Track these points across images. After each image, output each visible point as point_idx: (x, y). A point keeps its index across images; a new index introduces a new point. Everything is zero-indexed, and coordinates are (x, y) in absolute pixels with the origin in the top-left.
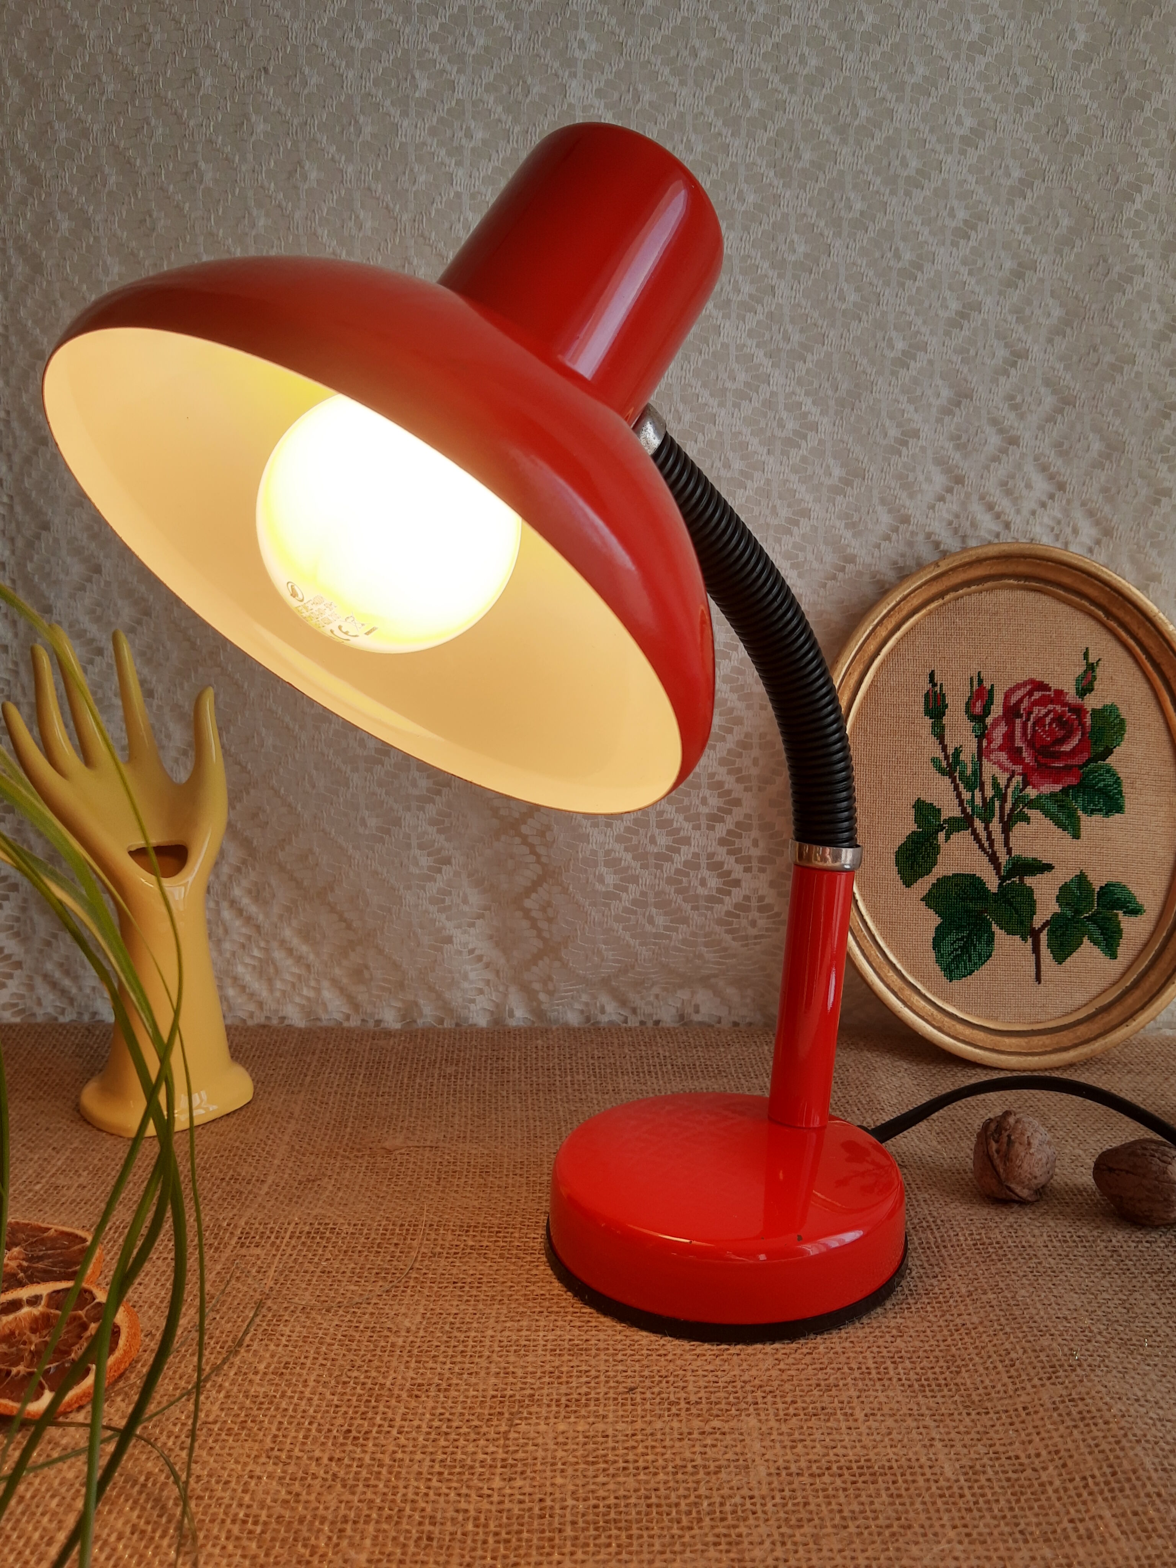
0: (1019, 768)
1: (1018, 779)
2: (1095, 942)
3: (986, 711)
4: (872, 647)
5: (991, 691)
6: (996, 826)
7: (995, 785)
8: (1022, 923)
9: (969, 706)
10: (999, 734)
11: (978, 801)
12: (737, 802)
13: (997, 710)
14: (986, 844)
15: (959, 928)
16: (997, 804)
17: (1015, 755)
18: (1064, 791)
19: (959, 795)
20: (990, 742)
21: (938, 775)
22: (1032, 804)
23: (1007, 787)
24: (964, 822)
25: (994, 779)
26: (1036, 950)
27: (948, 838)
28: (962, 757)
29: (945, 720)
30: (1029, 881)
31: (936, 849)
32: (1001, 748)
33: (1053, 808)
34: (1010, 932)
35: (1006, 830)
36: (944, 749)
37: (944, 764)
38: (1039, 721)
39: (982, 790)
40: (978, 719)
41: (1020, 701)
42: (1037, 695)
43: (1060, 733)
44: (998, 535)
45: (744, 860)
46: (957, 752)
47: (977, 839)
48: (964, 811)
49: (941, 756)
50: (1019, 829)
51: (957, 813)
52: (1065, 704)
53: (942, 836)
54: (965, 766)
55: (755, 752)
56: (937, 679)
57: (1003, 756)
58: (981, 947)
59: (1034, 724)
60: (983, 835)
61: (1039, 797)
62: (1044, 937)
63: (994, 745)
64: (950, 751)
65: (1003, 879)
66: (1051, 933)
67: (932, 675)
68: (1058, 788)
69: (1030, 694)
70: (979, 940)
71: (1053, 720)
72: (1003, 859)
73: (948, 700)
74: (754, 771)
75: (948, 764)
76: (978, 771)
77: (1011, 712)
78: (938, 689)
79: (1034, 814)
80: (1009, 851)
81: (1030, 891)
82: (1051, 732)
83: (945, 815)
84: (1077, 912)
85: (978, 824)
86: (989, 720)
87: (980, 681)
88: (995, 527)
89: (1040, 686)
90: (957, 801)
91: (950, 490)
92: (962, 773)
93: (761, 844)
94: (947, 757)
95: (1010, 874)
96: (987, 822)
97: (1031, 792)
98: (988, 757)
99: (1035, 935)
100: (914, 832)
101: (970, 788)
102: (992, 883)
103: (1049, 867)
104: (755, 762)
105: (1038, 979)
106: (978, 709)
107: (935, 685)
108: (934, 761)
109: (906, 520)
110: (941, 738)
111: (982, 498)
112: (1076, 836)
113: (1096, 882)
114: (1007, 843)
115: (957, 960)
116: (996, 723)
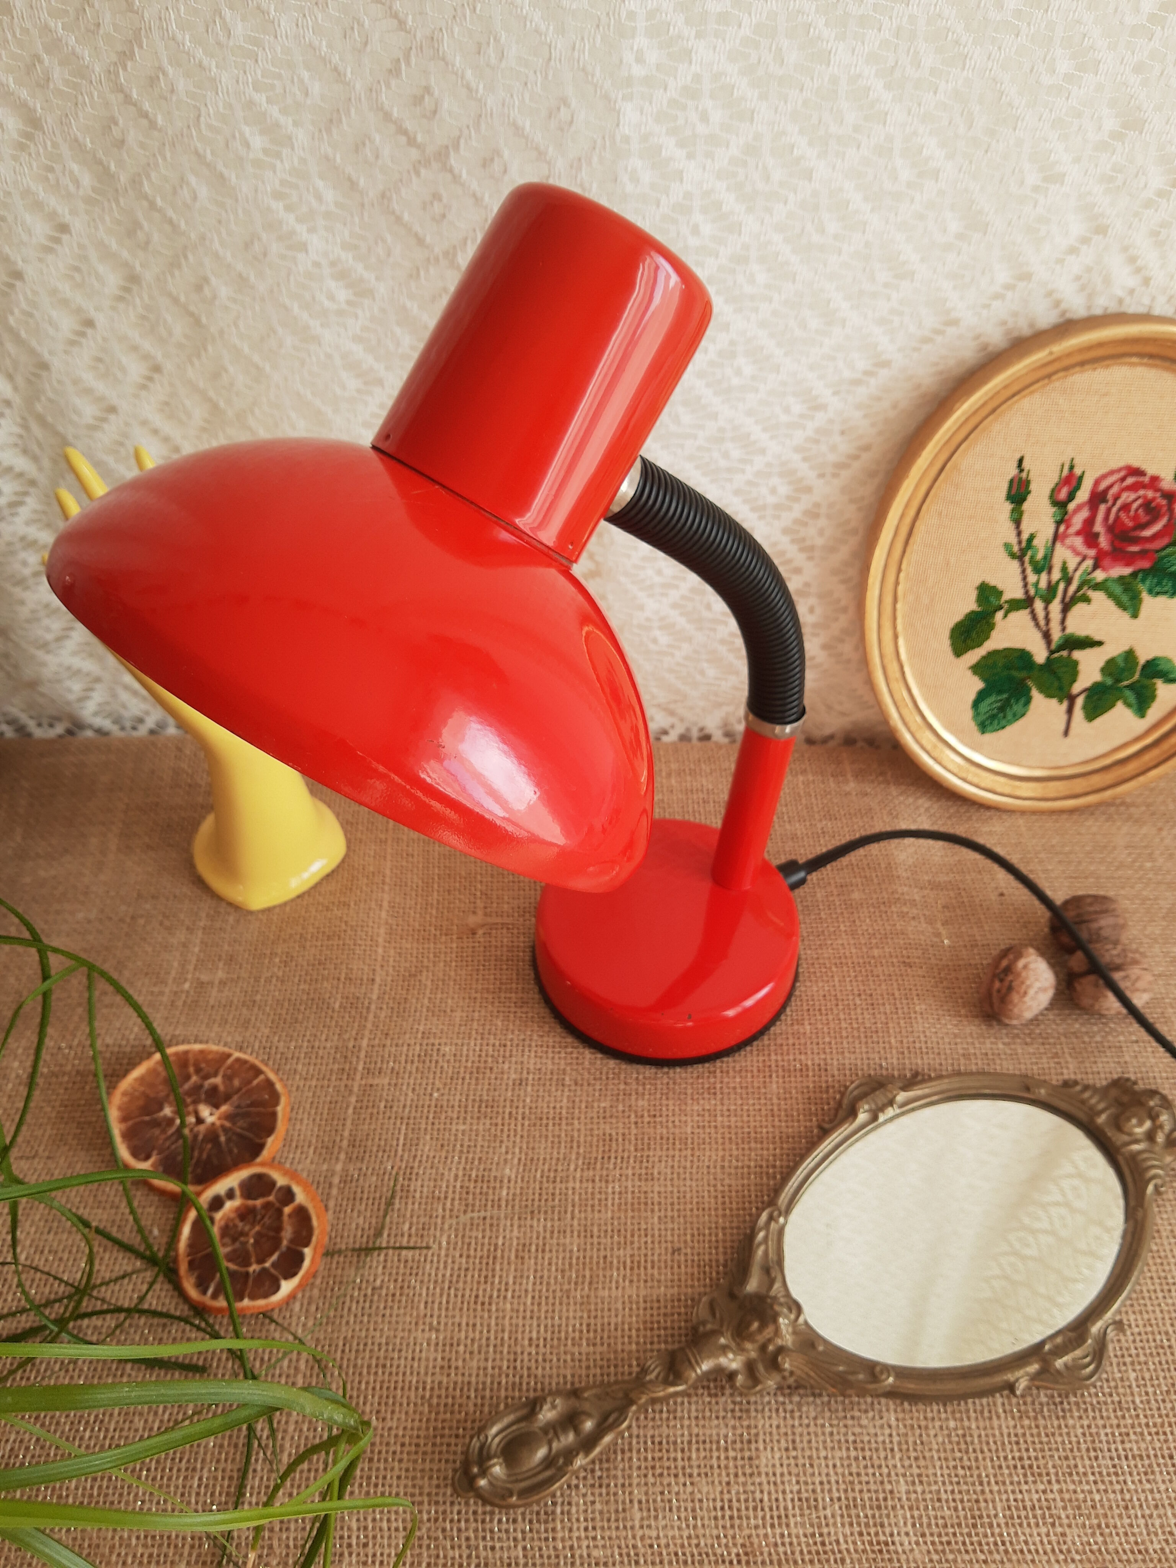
0: (1092, 552)
1: (1089, 563)
2: (1128, 705)
3: (1071, 497)
5: (1081, 478)
6: (1056, 607)
7: (1064, 569)
8: (1061, 688)
9: (1054, 493)
10: (1078, 521)
11: (1043, 584)
13: (1083, 495)
14: (1042, 622)
15: (1000, 692)
16: (1062, 586)
17: (1091, 539)
18: (1134, 575)
19: (1025, 578)
20: (1067, 527)
21: (1008, 559)
22: (1097, 587)
23: (1076, 570)
24: (1025, 603)
25: (1064, 563)
26: (1070, 711)
27: (1005, 616)
28: (1035, 542)
29: (1026, 506)
30: (1077, 655)
31: (991, 627)
32: (1078, 533)
33: (1118, 590)
34: (1049, 696)
35: (1066, 608)
36: (1019, 534)
37: (1016, 549)
38: (1126, 507)
39: (1049, 572)
40: (1061, 505)
41: (1111, 486)
42: (1130, 481)
43: (1144, 518)
44: (1132, 292)
46: (1031, 538)
47: (1034, 617)
48: (1027, 592)
49: (1013, 540)
50: (1079, 609)
51: (1019, 594)
52: (1157, 490)
53: (999, 615)
54: (1037, 551)
55: (822, 522)
56: (1026, 465)
57: (1078, 542)
58: (1017, 707)
59: (1120, 510)
60: (1041, 614)
61: (1106, 580)
62: (1080, 702)
63: (1072, 530)
64: (1025, 536)
65: (1052, 652)
66: (1088, 698)
67: (1021, 461)
68: (1127, 571)
69: (1123, 479)
70: (1017, 701)
71: (1140, 506)
72: (1056, 635)
73: (1032, 487)
74: (819, 542)
75: (1021, 550)
76: (1049, 556)
77: (1097, 498)
78: (1024, 475)
79: (1098, 597)
80: (1064, 629)
81: (1076, 663)
82: (1135, 518)
83: (1006, 597)
84: (1118, 681)
85: (1039, 605)
86: (1071, 506)
87: (1072, 467)
88: (1132, 282)
89: (1136, 472)
90: (1021, 584)
91: (1085, 241)
92: (1032, 557)
93: (818, 611)
94: (1020, 542)
95: (1060, 648)
96: (1047, 601)
97: (1099, 576)
98: (1062, 542)
99: (1072, 699)
100: (973, 612)
101: (1038, 570)
102: (1040, 655)
103: (1100, 643)
104: (821, 532)
105: (1066, 733)
106: (1063, 494)
107: (1022, 471)
108: (1007, 546)
109: (1026, 277)
110: (1017, 522)
111: (1125, 249)
112: (1135, 616)
113: (1143, 657)
114: (1063, 621)
115: (993, 717)
116: (1079, 508)
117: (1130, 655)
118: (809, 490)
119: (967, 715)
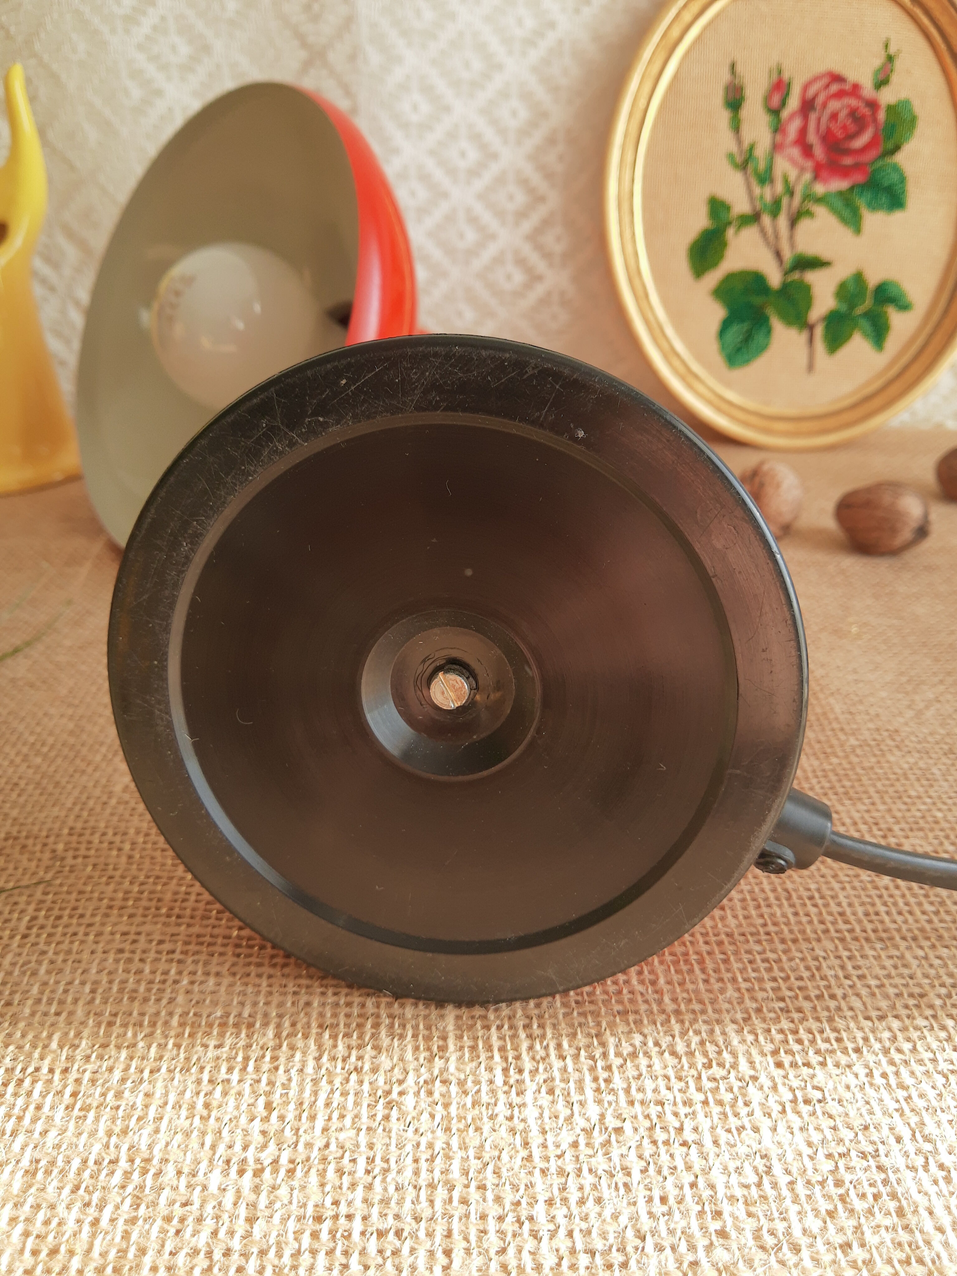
0: (810, 164)
1: (808, 175)
2: (866, 335)
3: (783, 103)
4: (675, 32)
5: (789, 84)
6: (782, 222)
7: (786, 181)
8: (798, 316)
9: (767, 99)
10: (793, 128)
11: (768, 197)
12: (542, 199)
13: (794, 103)
14: (772, 240)
15: (742, 321)
16: (785, 199)
17: (807, 151)
18: (852, 188)
19: (750, 191)
20: (784, 137)
21: (732, 170)
22: (819, 200)
23: (796, 182)
24: (754, 218)
25: (785, 174)
26: (811, 342)
27: (736, 233)
28: (756, 151)
29: (743, 112)
30: (809, 277)
31: (725, 245)
32: (794, 143)
33: (839, 204)
34: (789, 324)
35: (792, 224)
36: (740, 143)
37: (738, 159)
38: (834, 116)
39: (772, 184)
40: (775, 112)
41: (817, 94)
42: (834, 88)
43: (852, 128)
45: (547, 255)
46: (752, 147)
47: (764, 234)
48: (754, 206)
49: (735, 149)
50: (804, 225)
51: (747, 208)
52: (860, 98)
53: (730, 232)
54: (758, 161)
55: (561, 148)
56: (739, 68)
57: (795, 152)
58: (759, 338)
59: (829, 119)
60: (769, 230)
61: (826, 194)
62: (819, 330)
63: (788, 140)
64: (746, 145)
65: (786, 273)
66: (826, 327)
67: (733, 66)
68: (844, 185)
69: (827, 86)
70: (758, 331)
71: (847, 115)
72: (787, 254)
73: (746, 93)
74: (560, 168)
75: (743, 160)
76: (770, 168)
77: (807, 106)
78: (738, 80)
79: (821, 211)
80: (793, 247)
81: (809, 287)
82: (844, 127)
83: (735, 211)
84: (852, 307)
86: (785, 114)
87: (780, 72)
89: (836, 78)
90: (748, 198)
92: (754, 168)
93: (564, 240)
94: (741, 152)
95: (792, 269)
96: (775, 218)
97: (820, 189)
98: (781, 152)
99: (811, 328)
100: (706, 230)
101: (761, 182)
102: (775, 279)
103: (828, 264)
104: (560, 158)
105: (810, 368)
106: (776, 100)
107: (735, 76)
108: (730, 156)
110: (737, 131)
112: (858, 230)
113: (873, 279)
114: (791, 237)
115: (739, 350)
116: (792, 117)
117: (859, 278)
118: (545, 115)
119: (712, 347)
